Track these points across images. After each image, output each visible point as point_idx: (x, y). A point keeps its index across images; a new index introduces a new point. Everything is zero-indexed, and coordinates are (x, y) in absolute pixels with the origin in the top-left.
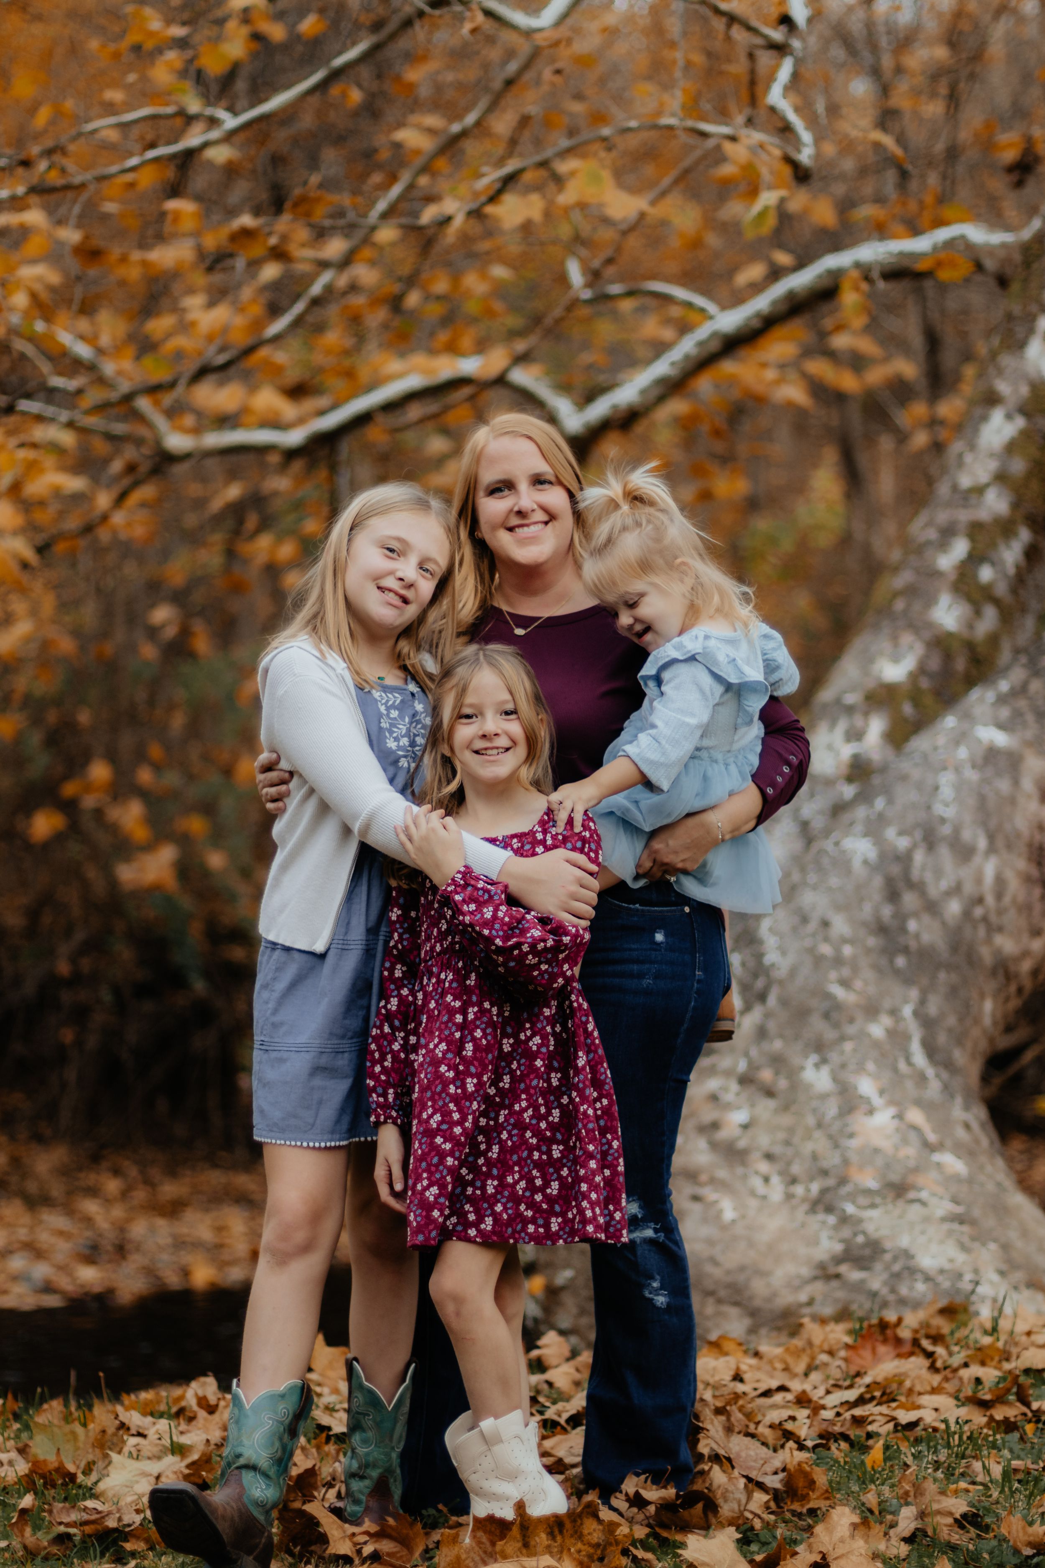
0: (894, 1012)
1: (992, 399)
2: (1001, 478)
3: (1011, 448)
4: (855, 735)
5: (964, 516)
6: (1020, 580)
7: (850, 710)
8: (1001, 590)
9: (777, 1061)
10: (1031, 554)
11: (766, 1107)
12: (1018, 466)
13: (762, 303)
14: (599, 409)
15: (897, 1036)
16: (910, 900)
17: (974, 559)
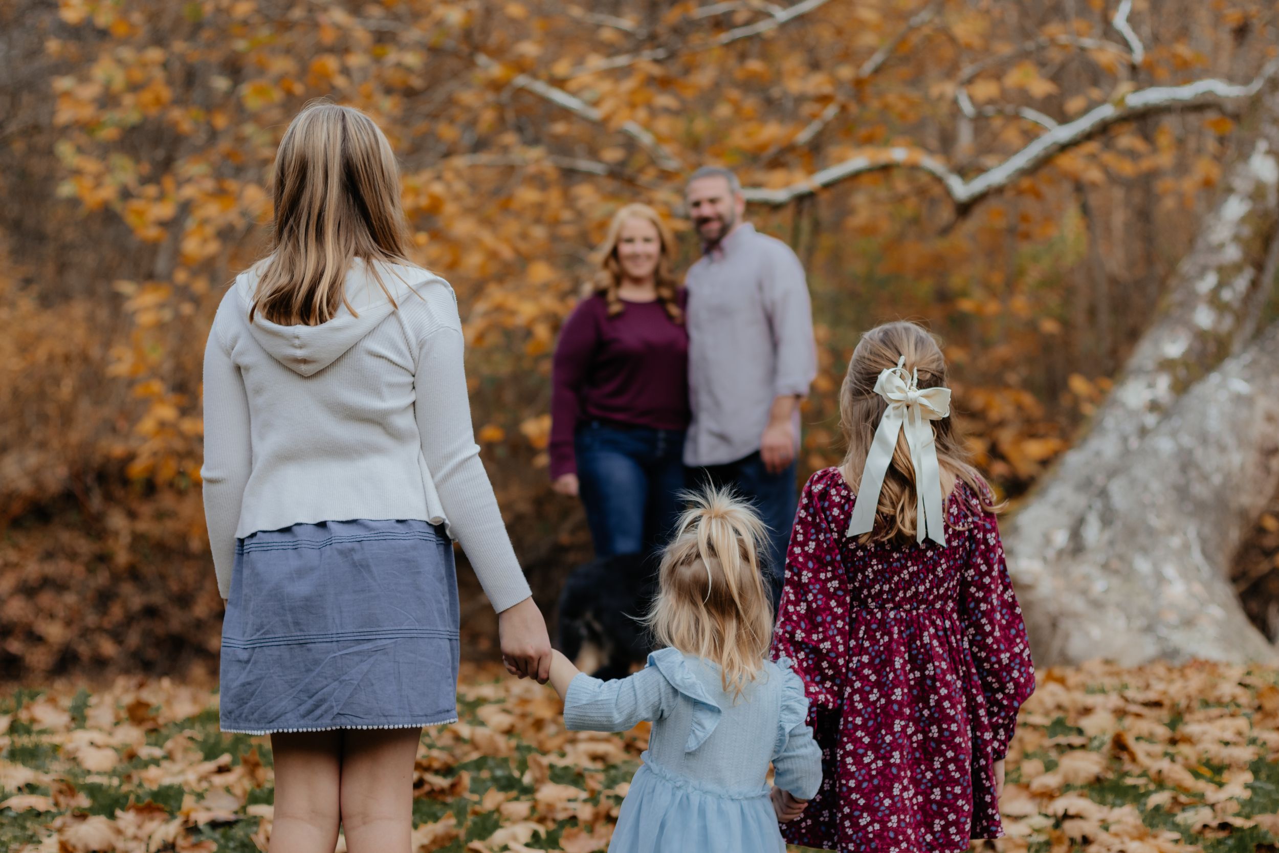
0: (1185, 534)
1: (1230, 190)
2: (1236, 238)
3: (1244, 220)
4: (1151, 386)
5: (1214, 260)
6: (1247, 299)
7: (1147, 373)
8: (1236, 305)
9: (1121, 558)
10: (1255, 284)
11: (1115, 582)
12: (1247, 231)
13: (1084, 124)
14: (978, 185)
15: (1186, 547)
16: (1193, 474)
17: (1220, 285)
